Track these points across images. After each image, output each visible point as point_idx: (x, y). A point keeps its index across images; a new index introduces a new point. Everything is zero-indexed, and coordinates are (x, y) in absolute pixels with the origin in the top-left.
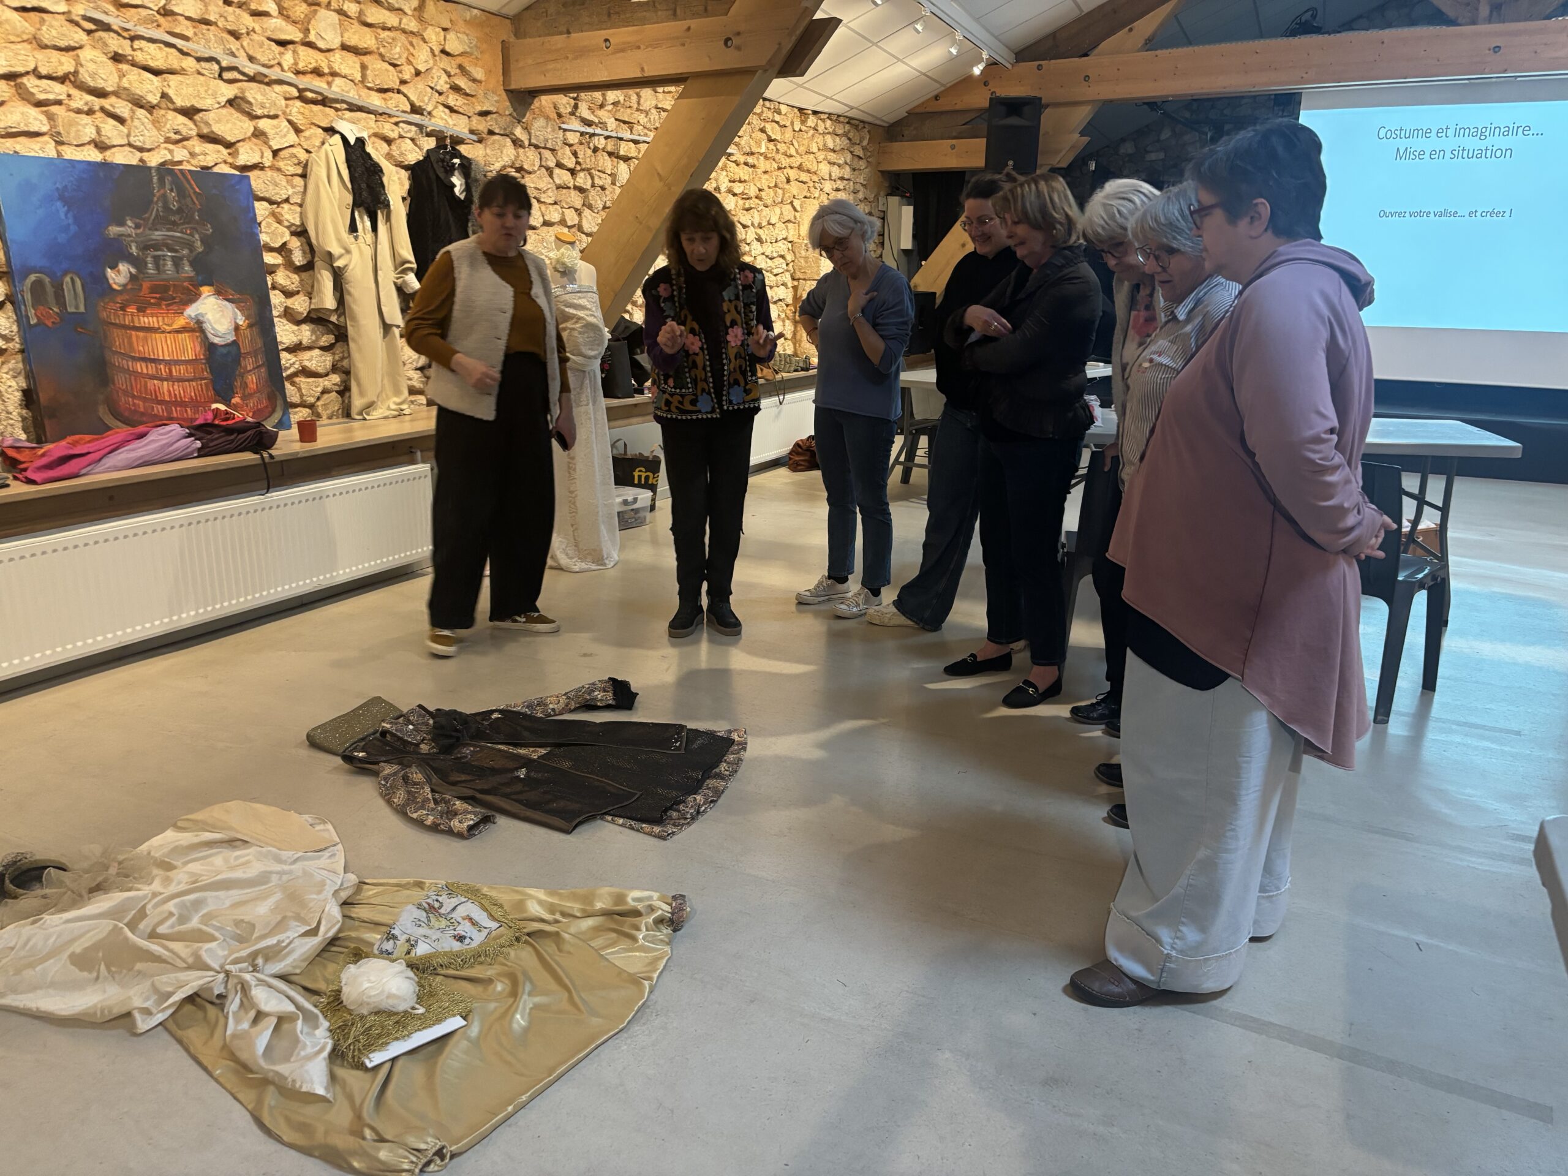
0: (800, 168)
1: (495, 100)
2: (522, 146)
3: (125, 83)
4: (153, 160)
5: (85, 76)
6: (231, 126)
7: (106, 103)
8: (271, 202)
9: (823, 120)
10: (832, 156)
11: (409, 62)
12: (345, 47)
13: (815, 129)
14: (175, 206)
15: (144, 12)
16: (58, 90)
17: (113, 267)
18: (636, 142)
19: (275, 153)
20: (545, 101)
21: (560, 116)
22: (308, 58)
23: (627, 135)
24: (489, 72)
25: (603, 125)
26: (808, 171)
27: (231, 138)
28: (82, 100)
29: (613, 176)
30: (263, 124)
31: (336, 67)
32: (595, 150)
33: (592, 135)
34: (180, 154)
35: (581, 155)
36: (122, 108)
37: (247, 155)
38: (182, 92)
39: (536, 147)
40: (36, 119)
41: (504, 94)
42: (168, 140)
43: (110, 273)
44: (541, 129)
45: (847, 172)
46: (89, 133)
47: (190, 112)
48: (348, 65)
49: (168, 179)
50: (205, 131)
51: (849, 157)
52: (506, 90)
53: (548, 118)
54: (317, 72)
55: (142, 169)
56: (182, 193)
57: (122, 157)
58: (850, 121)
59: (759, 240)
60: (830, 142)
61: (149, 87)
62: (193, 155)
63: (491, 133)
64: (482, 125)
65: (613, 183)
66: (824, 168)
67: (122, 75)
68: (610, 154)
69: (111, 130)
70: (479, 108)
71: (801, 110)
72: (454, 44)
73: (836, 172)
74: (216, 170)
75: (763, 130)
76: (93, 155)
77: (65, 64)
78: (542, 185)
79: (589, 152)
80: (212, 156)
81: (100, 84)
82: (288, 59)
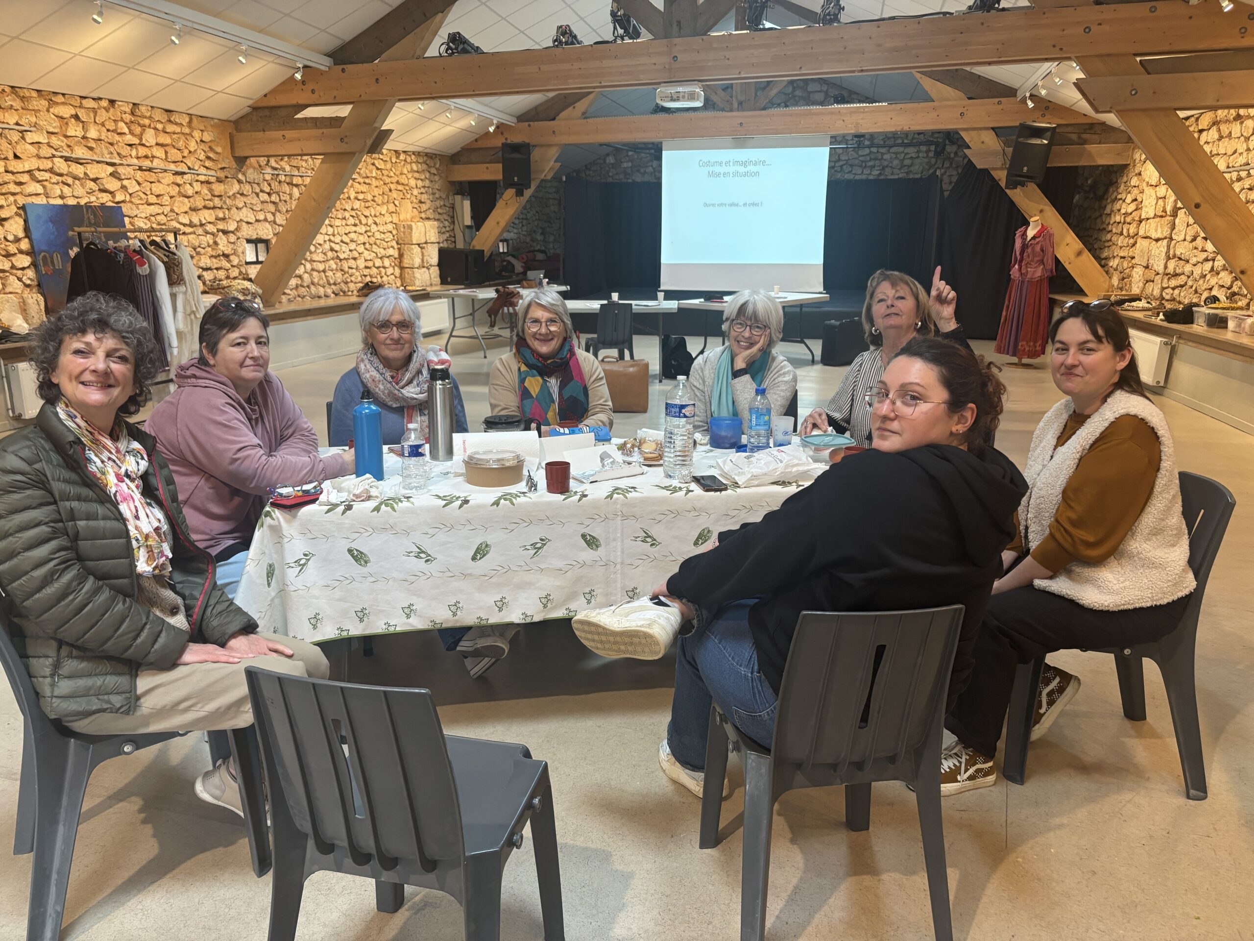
0: (398, 182)
1: (229, 162)
2: (242, 183)
3: (70, 170)
4: (83, 202)
5: (56, 169)
6: (113, 185)
7: (64, 179)
8: (129, 217)
9: (410, 156)
10: (416, 175)
11: (186, 148)
12: (157, 144)
13: (405, 160)
14: (93, 221)
15: (76, 139)
16: (47, 175)
17: (72, 249)
18: (301, 177)
19: (130, 195)
20: (253, 160)
21: (260, 166)
22: (142, 151)
23: (296, 173)
24: (224, 148)
25: (284, 170)
26: (403, 184)
27: (112, 190)
28: (55, 179)
29: (291, 195)
30: (125, 182)
31: (154, 154)
32: (280, 182)
33: (278, 175)
34: (93, 199)
35: (273, 185)
36: (70, 181)
37: (119, 197)
38: (93, 170)
39: (249, 183)
40: (40, 190)
41: (232, 159)
42: (88, 193)
43: (70, 252)
44: (251, 174)
45: (427, 183)
46: (58, 192)
47: (95, 180)
48: (159, 152)
49: (90, 210)
50: (102, 187)
51: (428, 175)
52: (234, 157)
53: (254, 168)
54: (146, 157)
55: (78, 207)
56: (95, 216)
57: (71, 202)
58: (427, 154)
59: (375, 223)
60: (415, 167)
61: (79, 170)
62: (98, 198)
63: (226, 177)
64: (221, 175)
65: (291, 198)
66: (412, 182)
67: (69, 166)
68: (288, 184)
69: (66, 190)
70: (220, 166)
71: (396, 151)
72: (207, 137)
73: (420, 183)
74: (107, 204)
75: (373, 164)
76: (60, 202)
77: (49, 165)
78: (254, 202)
79: (277, 184)
80: (105, 198)
81: (62, 171)
82: (134, 153)
